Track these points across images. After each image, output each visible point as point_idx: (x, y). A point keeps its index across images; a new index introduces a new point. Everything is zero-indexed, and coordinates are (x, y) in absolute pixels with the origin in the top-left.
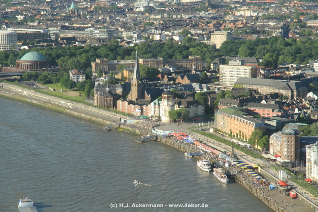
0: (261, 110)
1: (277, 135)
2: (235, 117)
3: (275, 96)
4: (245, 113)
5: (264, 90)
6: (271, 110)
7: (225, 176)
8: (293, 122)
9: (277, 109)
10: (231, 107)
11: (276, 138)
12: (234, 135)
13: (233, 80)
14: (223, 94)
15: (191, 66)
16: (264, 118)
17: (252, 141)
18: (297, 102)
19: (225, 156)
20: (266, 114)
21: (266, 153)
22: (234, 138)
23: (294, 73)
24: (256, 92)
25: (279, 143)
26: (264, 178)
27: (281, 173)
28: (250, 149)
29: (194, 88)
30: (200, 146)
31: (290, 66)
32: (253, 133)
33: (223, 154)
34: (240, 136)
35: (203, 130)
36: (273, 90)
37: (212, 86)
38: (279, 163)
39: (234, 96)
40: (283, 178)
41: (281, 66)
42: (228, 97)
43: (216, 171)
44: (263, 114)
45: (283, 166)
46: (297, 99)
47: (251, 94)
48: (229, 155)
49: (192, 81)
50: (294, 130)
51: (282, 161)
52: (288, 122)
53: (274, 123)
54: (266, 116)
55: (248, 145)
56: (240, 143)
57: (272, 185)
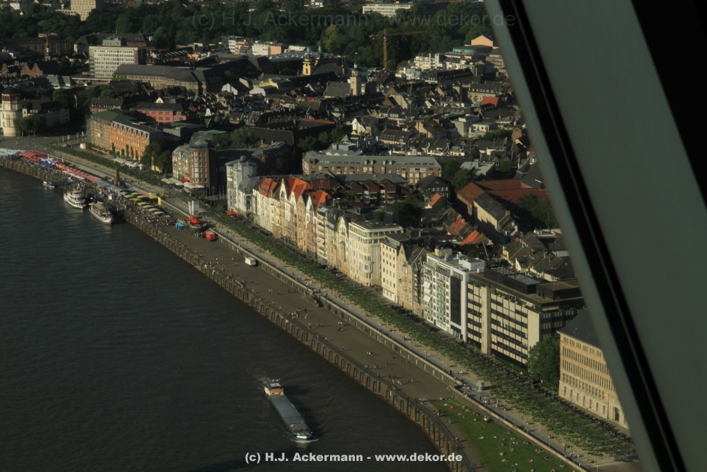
0: (157, 112)
1: (183, 150)
2: (118, 125)
3: (175, 91)
4: (133, 118)
5: (158, 83)
6: (171, 113)
7: (109, 213)
8: (205, 129)
9: (179, 110)
10: (111, 110)
11: (182, 154)
12: (119, 152)
13: (112, 69)
14: (98, 91)
15: (43, 48)
16: (163, 125)
17: (146, 160)
18: (208, 100)
19: (106, 184)
20: (164, 118)
21: (168, 177)
22: (119, 156)
23: (200, 56)
24: (148, 85)
25: (187, 161)
26: (166, 214)
27: (191, 205)
28: (144, 171)
29: (50, 83)
30: (67, 171)
31: (193, 46)
32: (147, 147)
33: (102, 182)
34: (128, 152)
35: (69, 146)
36: (171, 83)
37: (78, 79)
38: (187, 191)
39: (114, 93)
40: (195, 212)
41: (181, 47)
42: (106, 95)
43: (95, 207)
44: (160, 118)
45: (193, 195)
46: (208, 95)
47: (140, 90)
48: (112, 183)
49: (46, 72)
50: (207, 141)
51: (191, 187)
52: (197, 130)
53: (177, 132)
54: (164, 121)
55: (140, 166)
56: (129, 164)
57: (180, 223)
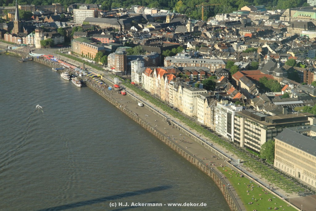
0: (102, 39)
1: (112, 55)
2: (85, 44)
3: (110, 29)
4: (92, 41)
5: (103, 26)
6: (108, 39)
7: (80, 82)
8: (122, 46)
9: (112, 38)
10: (82, 37)
11: (112, 57)
12: (85, 56)
13: (83, 19)
14: (77, 29)
15: (54, 10)
16: (104, 44)
17: (96, 59)
18: (124, 33)
19: (79, 69)
20: (105, 41)
21: (106, 67)
22: (85, 57)
23: (122, 14)
24: (98, 27)
25: (114, 60)
26: (104, 83)
27: (115, 79)
28: (95, 64)
29: (57, 25)
30: (63, 64)
31: (119, 9)
32: (97, 54)
33: (77, 68)
34: (89, 56)
35: (64, 53)
36: (109, 26)
37: (69, 24)
38: (114, 73)
39: (83, 30)
40: (117, 82)
41: (113, 10)
42: (80, 30)
43: (74, 80)
44: (103, 41)
45: (116, 75)
46: (125, 31)
47: (95, 29)
48: (82, 69)
49: (55, 20)
50: (123, 51)
51: (116, 71)
52: (119, 46)
53: (110, 47)
54: (105, 42)
55: (94, 62)
56: (89, 61)
57: (110, 87)
